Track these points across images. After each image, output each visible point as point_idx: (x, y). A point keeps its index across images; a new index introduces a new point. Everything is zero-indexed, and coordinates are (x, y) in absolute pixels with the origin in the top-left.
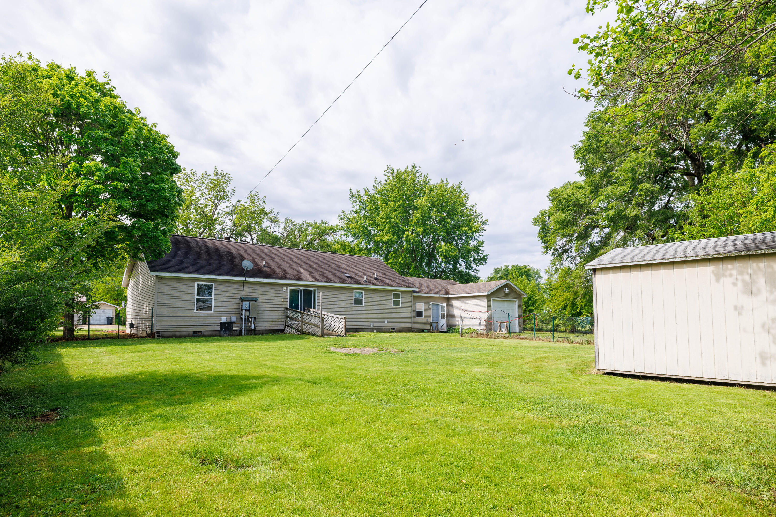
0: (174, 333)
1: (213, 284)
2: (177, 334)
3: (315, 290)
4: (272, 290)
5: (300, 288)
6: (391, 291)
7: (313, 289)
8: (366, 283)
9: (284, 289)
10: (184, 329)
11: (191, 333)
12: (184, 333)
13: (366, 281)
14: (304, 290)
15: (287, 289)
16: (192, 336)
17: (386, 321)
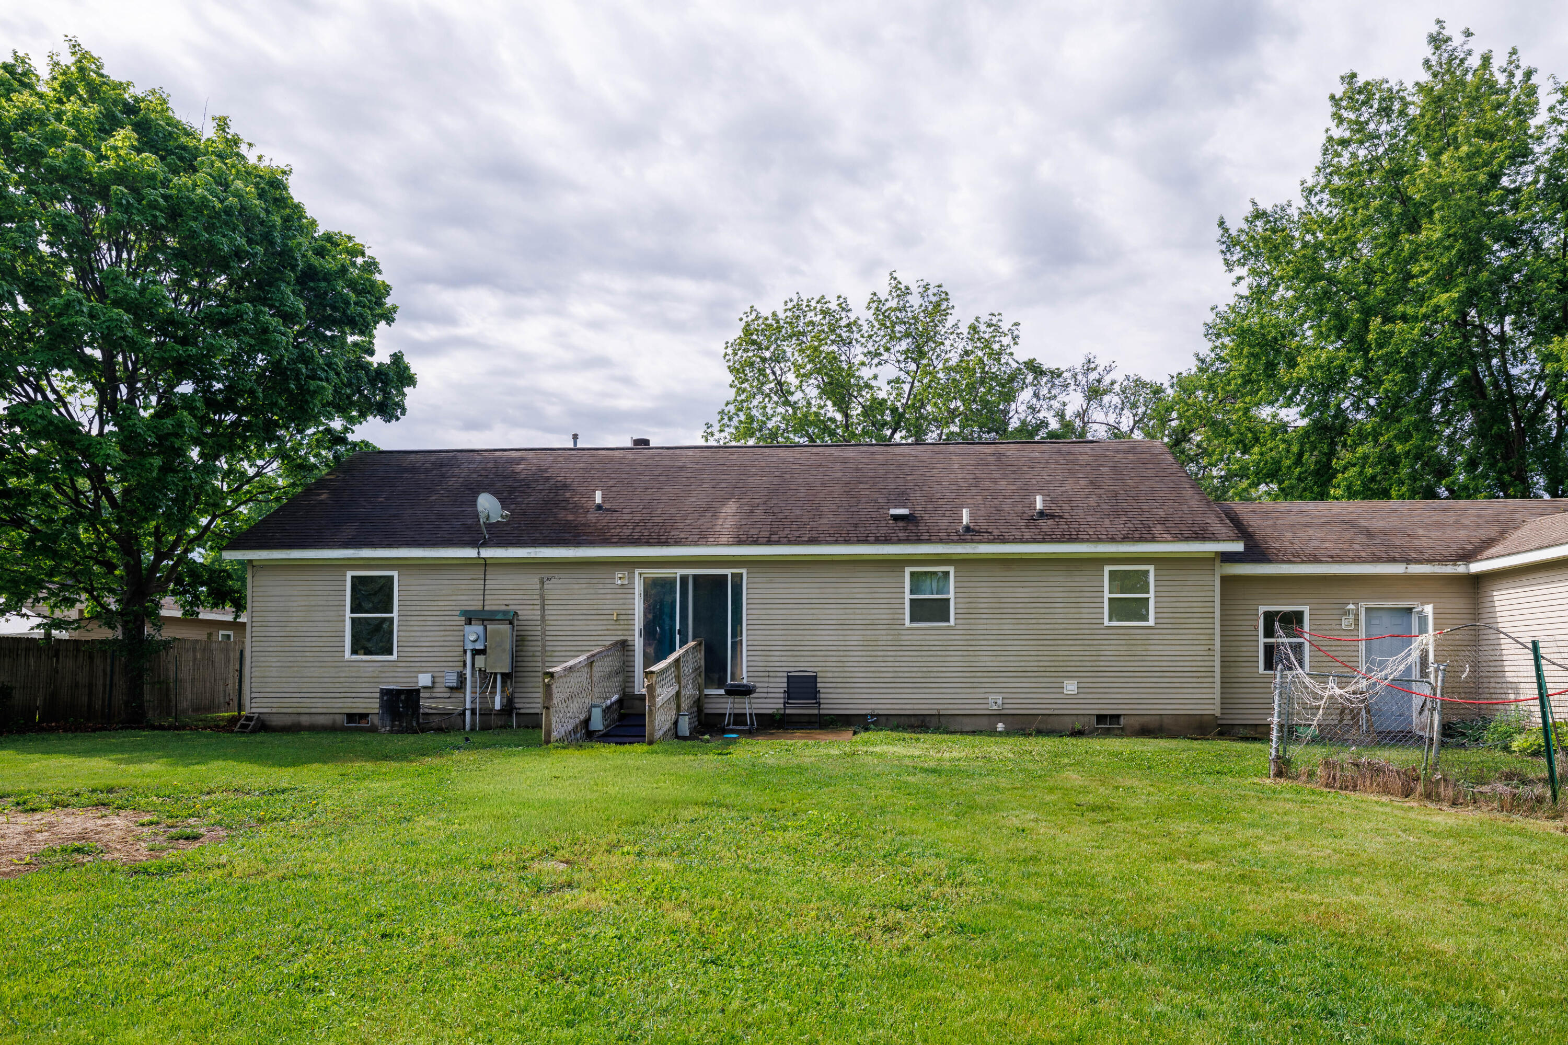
0: (295, 719)
1: (395, 574)
2: (305, 720)
3: (738, 578)
4: (579, 582)
5: (679, 572)
6: (1099, 561)
7: (728, 572)
8: (971, 534)
9: (619, 577)
10: (319, 706)
11: (341, 720)
12: (322, 720)
13: (968, 529)
14: (696, 577)
15: (631, 578)
16: (343, 729)
17: (1071, 688)
